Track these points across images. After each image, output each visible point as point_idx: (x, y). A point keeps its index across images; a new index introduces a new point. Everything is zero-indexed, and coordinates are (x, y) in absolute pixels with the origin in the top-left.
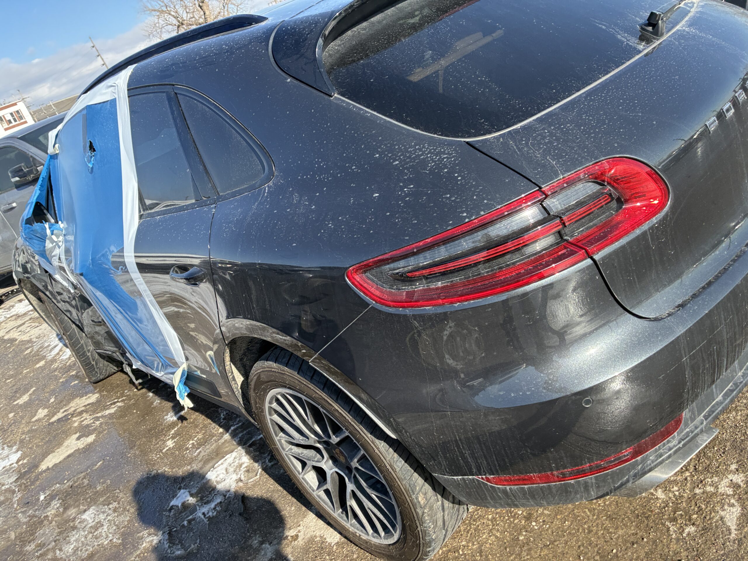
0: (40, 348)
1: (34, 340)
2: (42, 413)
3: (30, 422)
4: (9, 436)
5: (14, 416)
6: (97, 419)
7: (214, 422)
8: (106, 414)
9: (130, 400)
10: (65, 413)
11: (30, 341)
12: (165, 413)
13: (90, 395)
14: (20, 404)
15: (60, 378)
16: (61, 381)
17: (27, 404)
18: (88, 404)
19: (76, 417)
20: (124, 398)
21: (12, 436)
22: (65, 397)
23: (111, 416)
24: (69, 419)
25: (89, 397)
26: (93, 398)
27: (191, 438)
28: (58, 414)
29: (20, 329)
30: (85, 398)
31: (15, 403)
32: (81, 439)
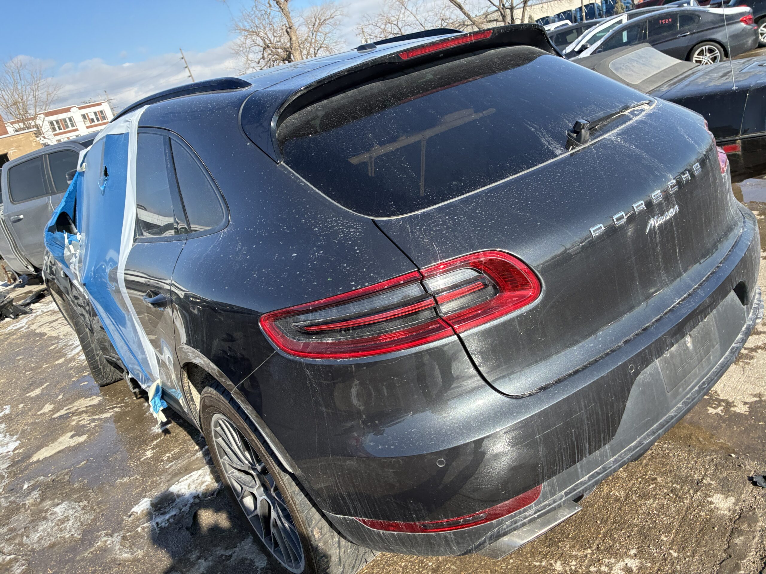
0: (64, 345)
1: (61, 337)
2: (48, 408)
3: (35, 415)
4: (13, 425)
5: (23, 407)
6: (93, 420)
7: (193, 439)
8: (103, 417)
9: (127, 407)
10: (68, 411)
11: (57, 338)
13: (95, 397)
14: (31, 396)
15: (73, 377)
16: (73, 379)
17: (38, 397)
18: (90, 406)
19: (76, 416)
20: (123, 404)
21: (16, 425)
22: (72, 396)
23: (106, 420)
24: (70, 417)
25: (93, 399)
26: (96, 400)
27: (169, 451)
28: (61, 411)
29: (52, 325)
30: (89, 399)
31: (28, 395)
32: (74, 438)
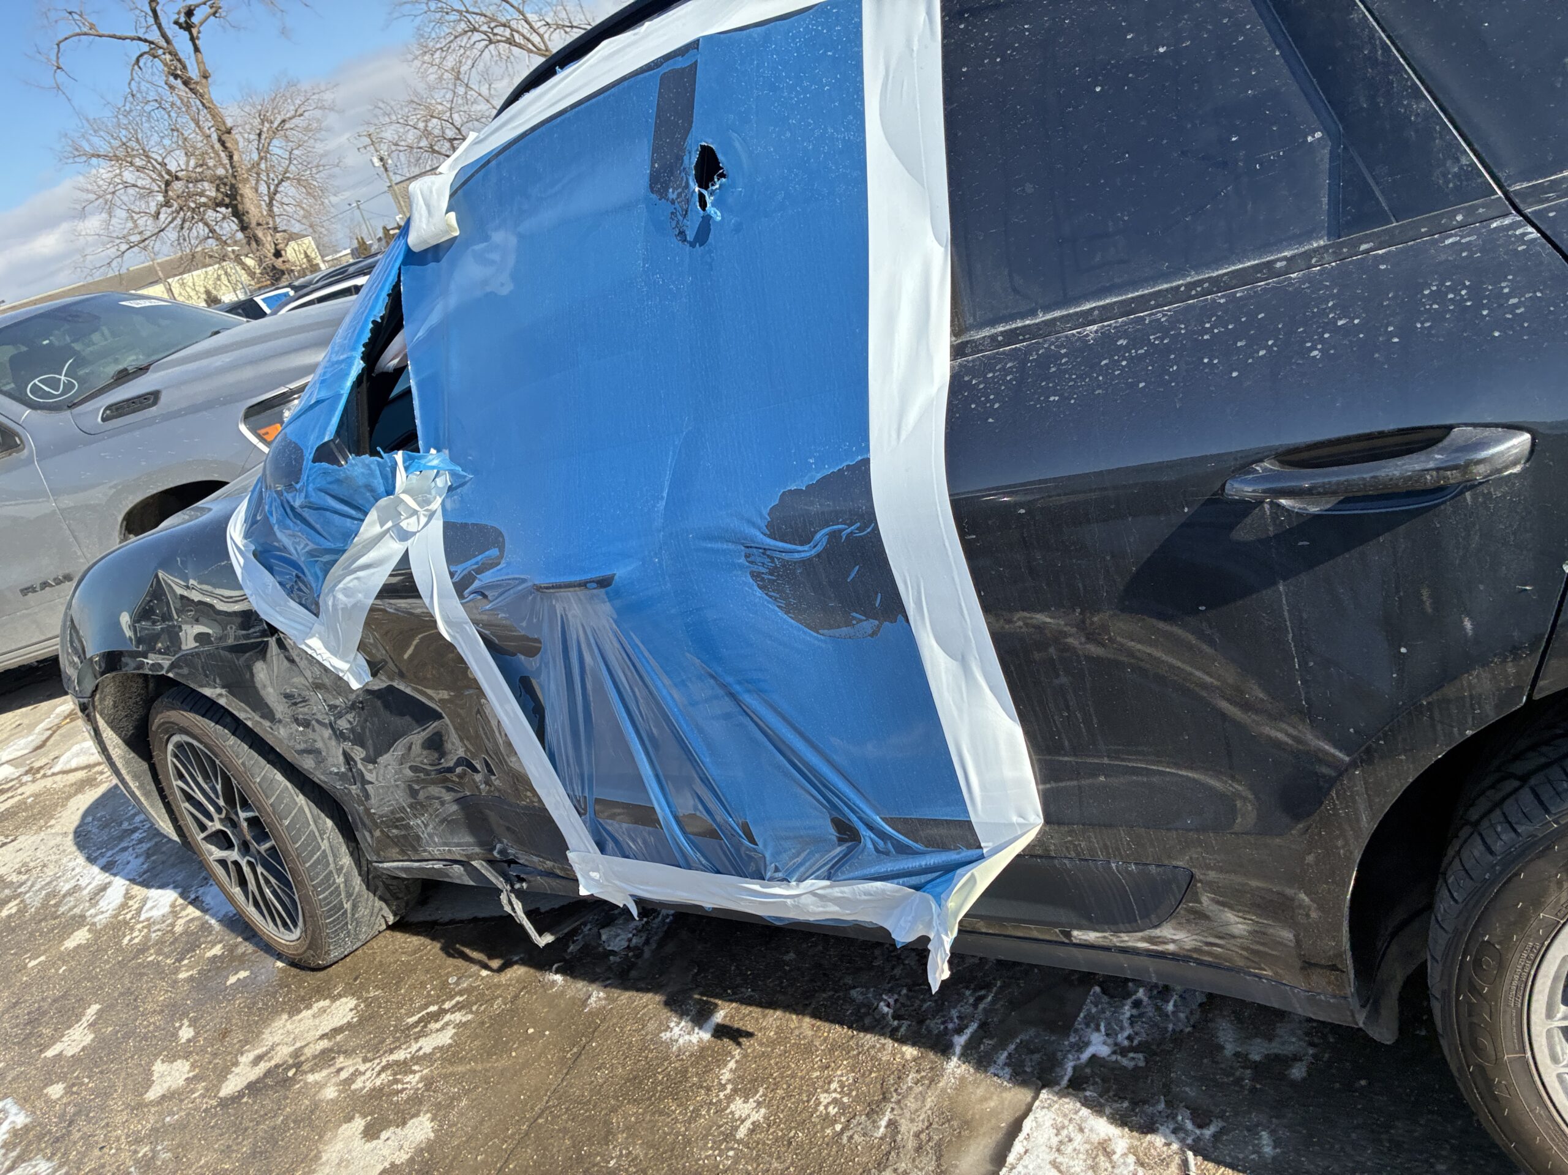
0: (49, 897)
2: (171, 1073)
3: (141, 1105)
5: (68, 1091)
6: (404, 1067)
7: (866, 1029)
8: (427, 1049)
9: (487, 1002)
10: (263, 1066)
12: (651, 1026)
13: (324, 1003)
14: (69, 1053)
15: (176, 970)
16: (182, 976)
17: (98, 1054)
18: (336, 1031)
19: (312, 1071)
20: (458, 999)
21: (97, 1152)
22: (229, 1020)
23: (449, 1055)
24: (293, 1078)
25: (323, 1011)
26: (341, 1010)
27: (814, 1085)
28: (236, 1070)
30: (306, 1014)
31: (50, 1053)
32: (384, 1135)
